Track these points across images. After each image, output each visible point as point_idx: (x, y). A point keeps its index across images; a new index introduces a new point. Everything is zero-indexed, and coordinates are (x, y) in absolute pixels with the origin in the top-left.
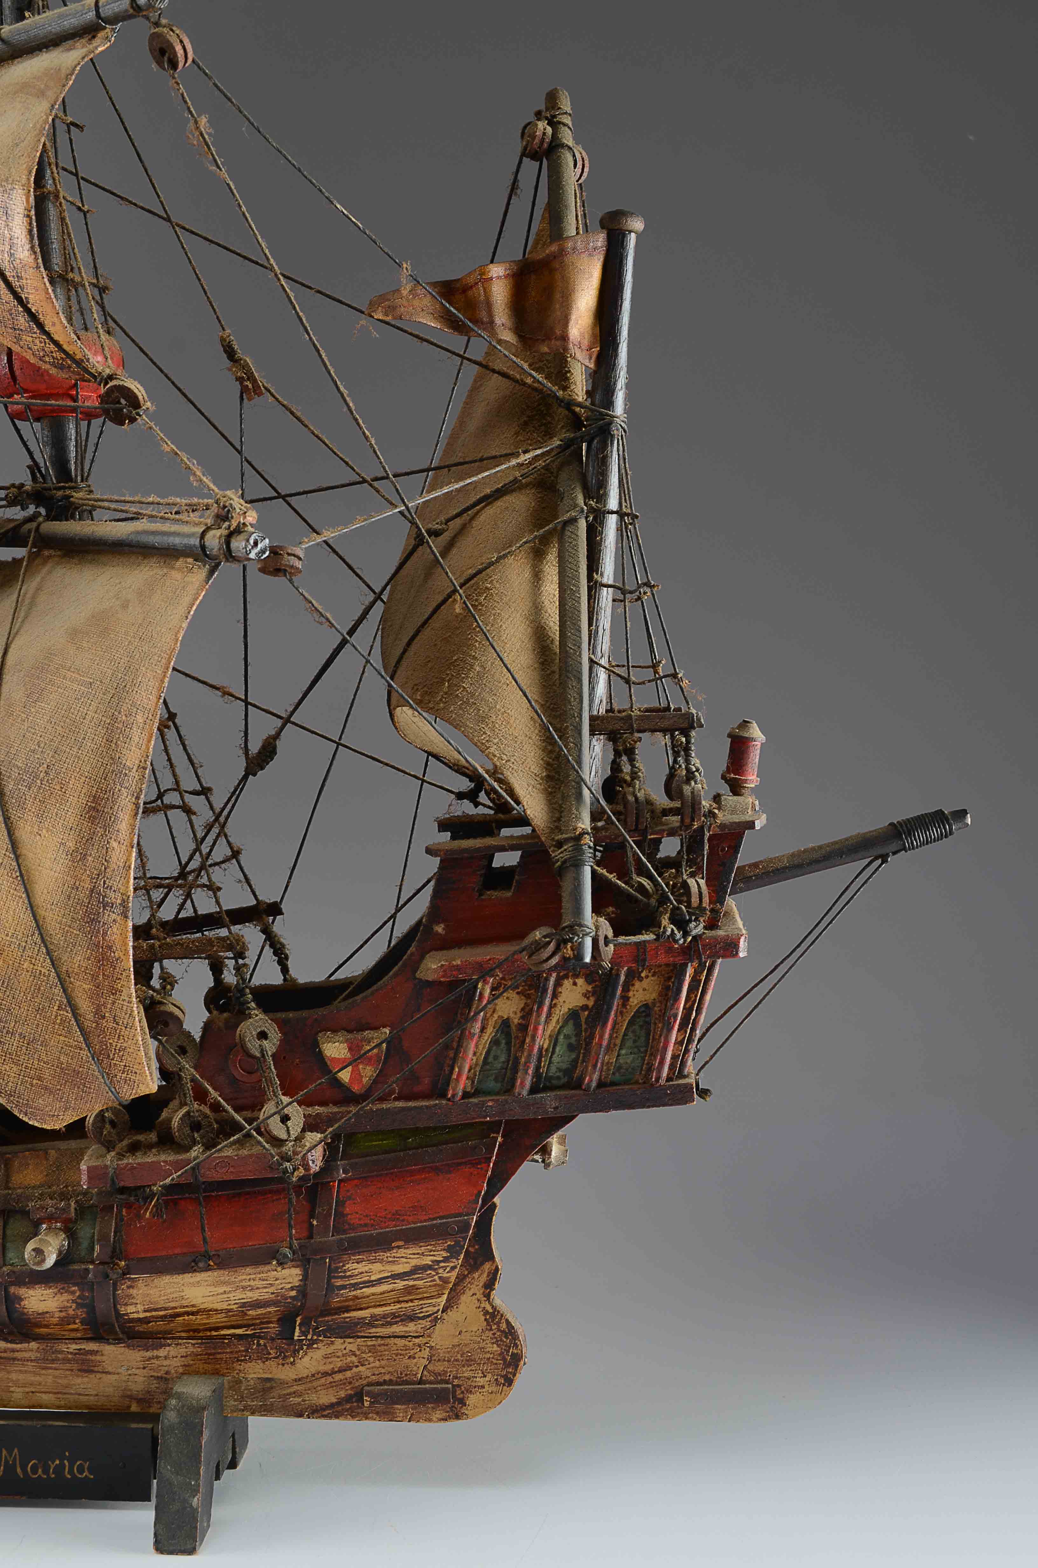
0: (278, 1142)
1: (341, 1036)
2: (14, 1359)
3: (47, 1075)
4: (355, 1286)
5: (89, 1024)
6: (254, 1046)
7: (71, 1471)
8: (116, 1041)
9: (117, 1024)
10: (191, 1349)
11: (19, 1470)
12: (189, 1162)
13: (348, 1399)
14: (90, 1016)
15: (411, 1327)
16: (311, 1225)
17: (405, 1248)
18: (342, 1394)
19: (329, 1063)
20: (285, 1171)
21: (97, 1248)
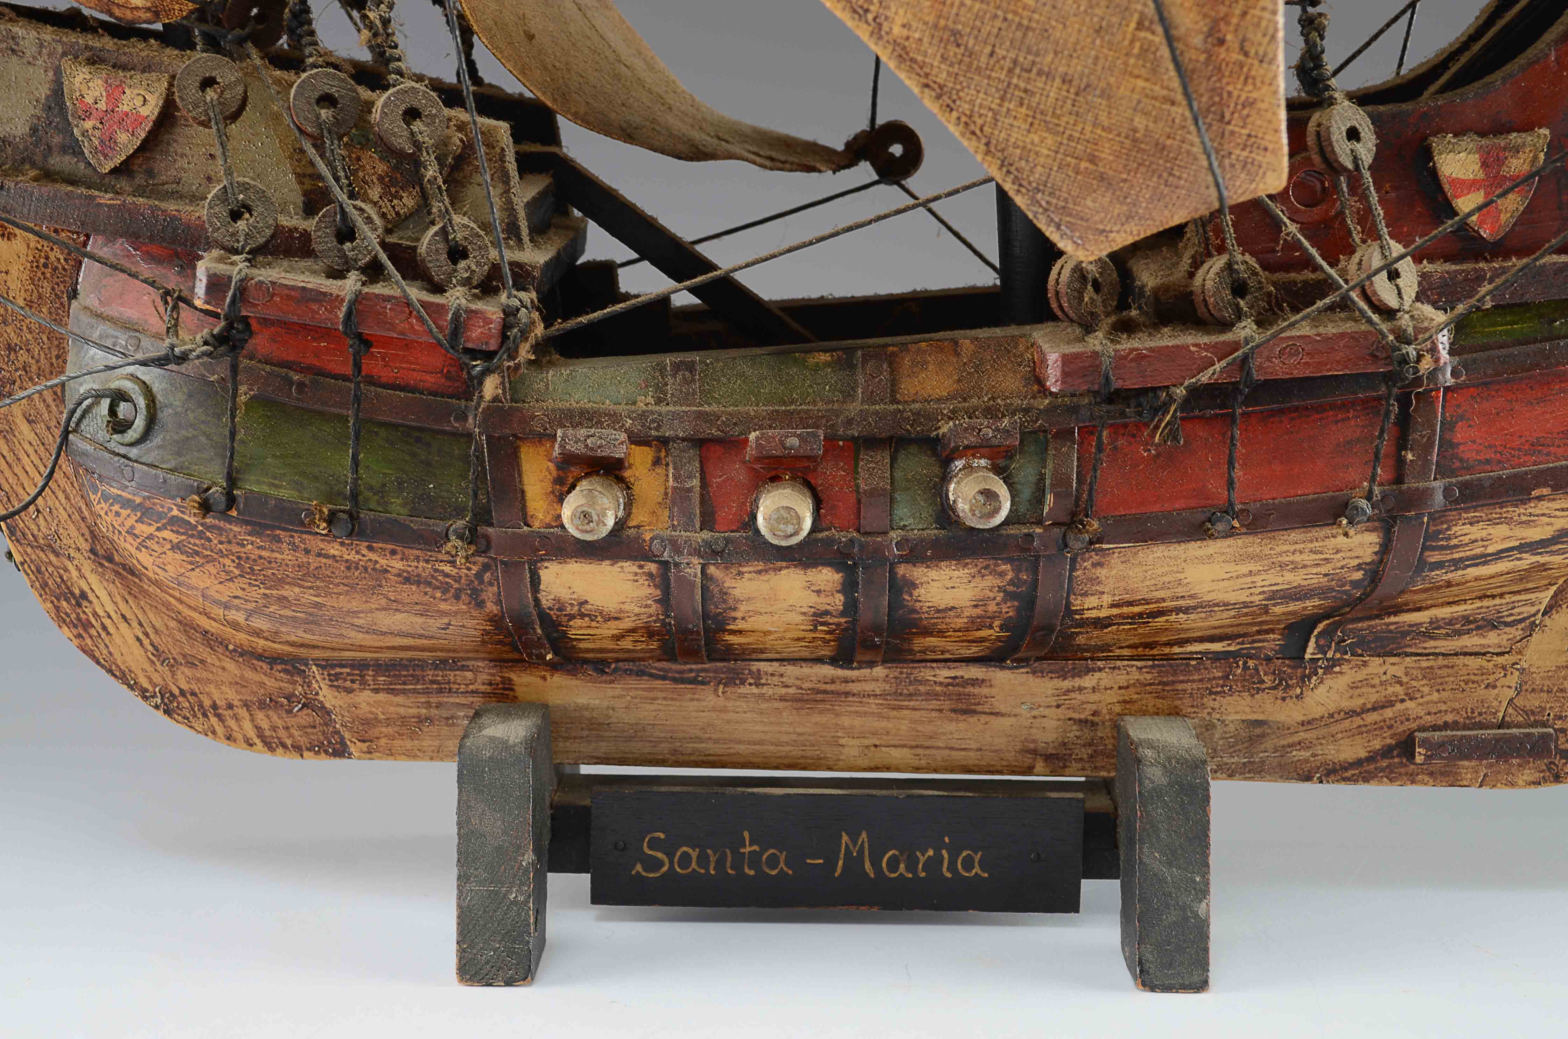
0: (1389, 314)
1: (1469, 142)
2: (847, 694)
3: (1105, 153)
4: (1458, 564)
5: (1193, 56)
6: (1343, 150)
7: (952, 867)
8: (1239, 86)
9: (1246, 54)
10: (1135, 675)
11: (868, 866)
12: (1235, 346)
13: (1387, 752)
14: (1197, 41)
15: (1493, 639)
16: (1400, 462)
17: (1550, 500)
18: (1377, 744)
19: (1446, 187)
20: (1404, 360)
21: (1050, 499)
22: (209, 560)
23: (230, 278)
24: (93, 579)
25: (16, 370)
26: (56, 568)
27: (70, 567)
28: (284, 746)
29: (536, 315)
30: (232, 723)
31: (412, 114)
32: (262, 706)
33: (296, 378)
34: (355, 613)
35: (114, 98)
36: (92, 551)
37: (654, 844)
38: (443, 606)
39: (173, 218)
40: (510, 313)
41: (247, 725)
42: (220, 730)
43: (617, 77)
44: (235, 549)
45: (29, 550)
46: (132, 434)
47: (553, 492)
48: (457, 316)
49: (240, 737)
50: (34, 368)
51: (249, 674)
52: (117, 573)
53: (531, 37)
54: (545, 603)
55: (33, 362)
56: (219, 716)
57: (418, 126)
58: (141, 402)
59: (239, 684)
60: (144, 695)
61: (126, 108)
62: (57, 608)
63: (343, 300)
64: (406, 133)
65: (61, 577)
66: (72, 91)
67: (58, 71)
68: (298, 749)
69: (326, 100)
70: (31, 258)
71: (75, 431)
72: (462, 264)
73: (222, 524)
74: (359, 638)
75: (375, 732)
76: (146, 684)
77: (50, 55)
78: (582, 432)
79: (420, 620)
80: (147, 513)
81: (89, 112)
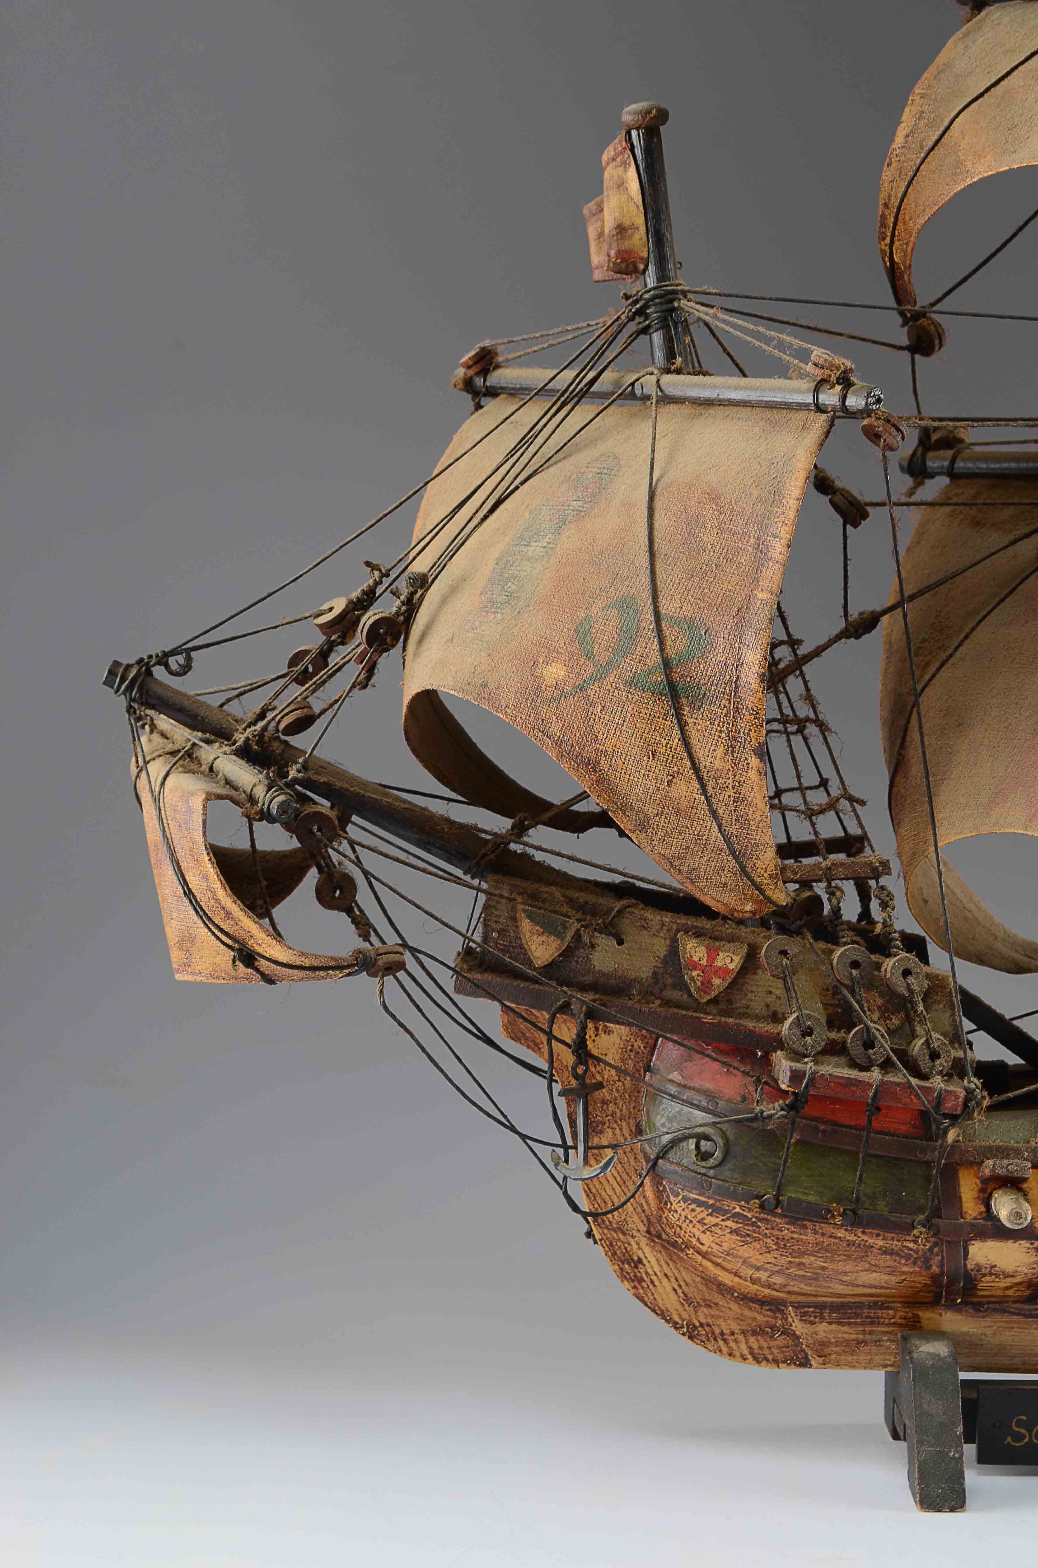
22: (756, 1240)
23: (805, 1072)
24: (647, 1250)
25: (607, 1116)
26: (623, 1243)
27: (633, 1242)
28: (767, 1360)
29: (985, 1093)
30: (733, 1345)
31: (906, 973)
32: (754, 1333)
33: (822, 1127)
34: (846, 1273)
35: (712, 957)
36: (648, 1232)
37: (1019, 1424)
38: (905, 1269)
39: (750, 1031)
40: (969, 1092)
41: (743, 1346)
42: (725, 1349)
43: (966, 919)
44: (776, 1233)
45: (606, 1231)
46: (711, 1162)
47: (978, 1198)
48: (940, 1094)
49: (738, 1354)
50: (618, 1115)
51: (747, 1312)
52: (663, 1247)
53: (926, 901)
54: (969, 1267)
55: (618, 1111)
56: (725, 1340)
57: (911, 980)
58: (720, 1142)
59: (739, 1319)
60: (676, 1327)
61: (720, 964)
62: (622, 1269)
63: (871, 1086)
64: (904, 984)
65: (626, 1249)
66: (685, 952)
67: (674, 941)
68: (776, 1362)
69: (855, 964)
70: (622, 1046)
71: (662, 1158)
72: (938, 1062)
73: (769, 1217)
74: (839, 1288)
75: (827, 1351)
76: (677, 1320)
77: (668, 931)
78: (1006, 1162)
79: (886, 1277)
80: (716, 1210)
81: (695, 966)
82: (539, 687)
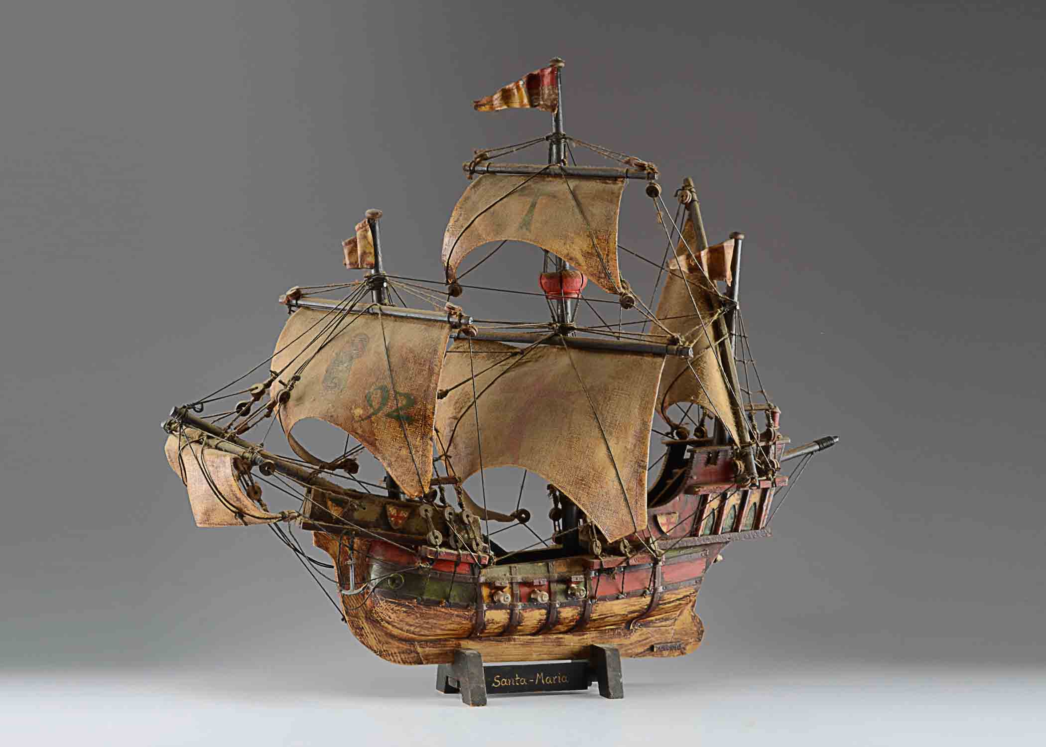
0: (654, 551)
1: (664, 515)
2: (533, 642)
4: (665, 604)
5: (632, 506)
7: (561, 680)
8: (640, 511)
10: (594, 635)
11: (543, 682)
13: (648, 650)
14: (633, 503)
15: (668, 622)
16: (655, 582)
18: (646, 648)
19: (660, 525)
21: (588, 592)
22: (413, 614)
24: (365, 624)
26: (357, 621)
27: (360, 621)
28: (407, 662)
29: (495, 557)
30: (396, 658)
31: (467, 516)
32: (403, 653)
33: (439, 572)
34: (443, 625)
35: (398, 513)
36: (366, 617)
37: (497, 679)
38: (464, 622)
39: (413, 538)
40: (490, 557)
41: (399, 658)
42: (392, 659)
44: (421, 611)
45: (350, 618)
46: (399, 587)
47: (489, 595)
48: (481, 557)
49: (397, 661)
51: (401, 645)
52: (371, 622)
54: (486, 620)
56: (393, 657)
57: (469, 518)
58: (403, 579)
59: (398, 648)
60: (375, 652)
61: (401, 515)
62: (356, 632)
64: (467, 520)
65: (358, 623)
66: (389, 512)
67: (384, 507)
68: (411, 663)
69: (450, 513)
72: (479, 547)
73: (419, 605)
74: (439, 632)
75: (429, 658)
76: (376, 649)
77: (382, 504)
78: (499, 581)
79: (456, 626)
80: (399, 605)
81: (392, 516)
82: (353, 417)
